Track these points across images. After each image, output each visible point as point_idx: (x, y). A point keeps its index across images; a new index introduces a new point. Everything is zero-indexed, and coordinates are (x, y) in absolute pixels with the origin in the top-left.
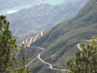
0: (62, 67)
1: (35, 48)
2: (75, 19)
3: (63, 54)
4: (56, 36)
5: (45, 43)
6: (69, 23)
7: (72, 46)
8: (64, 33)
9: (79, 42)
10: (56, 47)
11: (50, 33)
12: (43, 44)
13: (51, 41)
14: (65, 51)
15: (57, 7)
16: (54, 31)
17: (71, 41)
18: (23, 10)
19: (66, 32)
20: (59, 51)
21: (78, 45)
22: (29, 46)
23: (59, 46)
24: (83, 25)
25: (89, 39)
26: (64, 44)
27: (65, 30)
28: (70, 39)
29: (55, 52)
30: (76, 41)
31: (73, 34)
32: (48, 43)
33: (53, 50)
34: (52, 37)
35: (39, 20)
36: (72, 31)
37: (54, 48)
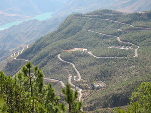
1: (21, 61)
2: (56, 32)
3: (46, 64)
4: (39, 48)
5: (30, 56)
6: (51, 36)
7: (53, 57)
9: (59, 53)
10: (39, 58)
11: (34, 46)
12: (28, 56)
13: (35, 53)
14: (47, 61)
16: (38, 44)
17: (53, 52)
18: (13, 26)
19: (48, 44)
20: (42, 62)
21: (59, 56)
22: (15, 59)
23: (42, 58)
24: (63, 38)
25: (68, 49)
26: (46, 55)
27: (48, 42)
28: (52, 50)
29: (39, 63)
30: (57, 52)
31: (54, 46)
32: (33, 55)
34: (36, 49)
35: (28, 35)
36: (53, 43)
37: (37, 60)
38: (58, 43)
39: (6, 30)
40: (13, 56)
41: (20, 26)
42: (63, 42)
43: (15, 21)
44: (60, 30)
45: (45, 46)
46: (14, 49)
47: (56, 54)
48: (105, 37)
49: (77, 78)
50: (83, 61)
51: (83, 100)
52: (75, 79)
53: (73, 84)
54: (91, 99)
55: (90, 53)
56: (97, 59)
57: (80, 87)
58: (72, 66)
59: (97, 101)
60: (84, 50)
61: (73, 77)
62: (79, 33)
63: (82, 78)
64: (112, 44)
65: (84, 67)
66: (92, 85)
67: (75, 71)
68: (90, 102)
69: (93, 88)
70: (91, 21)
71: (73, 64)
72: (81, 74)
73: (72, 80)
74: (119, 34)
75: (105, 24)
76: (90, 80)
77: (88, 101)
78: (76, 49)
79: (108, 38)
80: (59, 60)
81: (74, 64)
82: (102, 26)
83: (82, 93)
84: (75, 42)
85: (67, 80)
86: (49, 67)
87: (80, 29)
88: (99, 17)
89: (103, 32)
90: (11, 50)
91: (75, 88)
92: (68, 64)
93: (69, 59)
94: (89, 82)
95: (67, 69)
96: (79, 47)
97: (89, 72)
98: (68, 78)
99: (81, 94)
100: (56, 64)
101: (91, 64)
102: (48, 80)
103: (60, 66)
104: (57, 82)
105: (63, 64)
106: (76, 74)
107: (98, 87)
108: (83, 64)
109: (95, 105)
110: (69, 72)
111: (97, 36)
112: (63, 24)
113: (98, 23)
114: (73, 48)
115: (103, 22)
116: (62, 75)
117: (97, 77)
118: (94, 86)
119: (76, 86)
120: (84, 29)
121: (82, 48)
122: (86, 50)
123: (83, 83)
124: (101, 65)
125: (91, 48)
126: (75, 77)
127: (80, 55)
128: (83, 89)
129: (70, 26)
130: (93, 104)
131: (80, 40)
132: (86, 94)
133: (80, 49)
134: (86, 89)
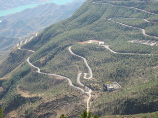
0: (50, 71)
1: (25, 51)
3: (53, 57)
4: (48, 38)
5: (36, 46)
6: (64, 24)
7: (63, 49)
8: (57, 34)
9: (71, 45)
10: (47, 50)
11: (42, 34)
12: (34, 46)
13: (43, 43)
14: (56, 54)
15: (63, 6)
16: (47, 32)
17: (63, 43)
19: (59, 33)
20: (50, 54)
21: (70, 48)
22: (20, 48)
23: (50, 49)
24: (77, 27)
25: (82, 41)
26: (55, 46)
27: (59, 31)
28: (62, 41)
29: (45, 55)
30: (68, 44)
31: (65, 36)
32: (40, 45)
33: (43, 53)
34: (44, 39)
36: (65, 33)
37: (44, 51)
38: (70, 33)
39: (17, 13)
40: (19, 44)
41: (34, 10)
42: (76, 31)
43: (30, 3)
44: (75, 17)
45: (55, 36)
46: (24, 37)
47: (67, 46)
48: (127, 29)
49: (88, 76)
50: (97, 57)
51: (91, 103)
52: (85, 77)
53: (82, 83)
54: (100, 102)
55: (107, 47)
56: (114, 55)
57: (90, 87)
58: (84, 62)
59: (107, 106)
60: (100, 43)
61: (83, 74)
62: (96, 22)
63: (93, 77)
64: (135, 37)
65: (98, 64)
66: (104, 85)
67: (86, 67)
68: (99, 106)
69: (106, 89)
70: (113, 8)
71: (84, 59)
72: (93, 71)
73: (82, 79)
74: (145, 25)
75: (130, 12)
76: (102, 80)
77: (96, 105)
78: (91, 42)
79: (131, 29)
80: (70, 54)
81: (87, 59)
82: (126, 15)
83: (92, 94)
84: (92, 32)
85: (76, 78)
86: (56, 61)
87: (98, 17)
88: (123, 4)
89: (126, 22)
90: (20, 38)
91: (84, 88)
92: (79, 59)
93: (81, 53)
94: (101, 81)
95: (78, 64)
96: (95, 39)
97: (103, 70)
98: (77, 76)
99: (90, 95)
100: (65, 58)
101: (107, 61)
102: (53, 76)
103: (70, 61)
104: (64, 80)
105: (74, 58)
106: (87, 71)
107: (111, 89)
108: (96, 60)
109: (104, 110)
110: (80, 68)
111: (118, 26)
112: (78, 11)
113: (121, 11)
114: (88, 40)
115: (127, 10)
116: (71, 72)
117: (111, 76)
118: (106, 87)
119: (85, 85)
120: (103, 18)
121: (99, 40)
122: (103, 43)
123: (94, 83)
124: (118, 63)
125: (109, 40)
126: (86, 74)
127: (95, 48)
128: (93, 90)
129: (87, 12)
130: (102, 109)
131: (97, 31)
132: (96, 96)
133: (96, 41)
134: (97, 90)
